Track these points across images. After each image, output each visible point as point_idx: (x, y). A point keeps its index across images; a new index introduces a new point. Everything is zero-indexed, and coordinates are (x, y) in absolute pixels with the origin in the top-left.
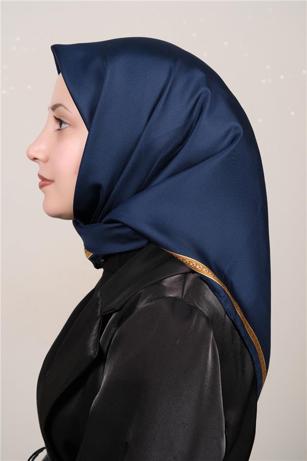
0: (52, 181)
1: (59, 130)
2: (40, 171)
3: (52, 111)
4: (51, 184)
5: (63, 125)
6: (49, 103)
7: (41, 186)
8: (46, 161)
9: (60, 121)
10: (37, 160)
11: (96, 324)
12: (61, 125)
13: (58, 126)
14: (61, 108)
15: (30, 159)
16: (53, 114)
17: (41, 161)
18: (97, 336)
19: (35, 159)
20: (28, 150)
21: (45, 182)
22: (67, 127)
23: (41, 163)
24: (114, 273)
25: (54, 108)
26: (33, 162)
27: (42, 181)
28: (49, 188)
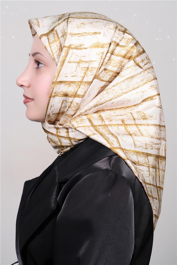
1: (37, 68)
7: (25, 103)
8: (29, 87)
9: (38, 63)
10: (23, 87)
12: (38, 65)
13: (36, 66)
15: (19, 86)
18: (56, 196)
19: (22, 86)
21: (27, 100)
24: (67, 156)
25: (34, 55)
27: (26, 99)
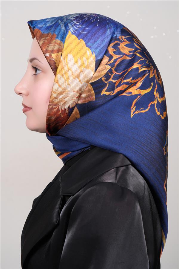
0: (31, 108)
2: (23, 102)
3: (30, 62)
4: (30, 110)
5: (38, 72)
6: (28, 57)
11: (58, 201)
14: (35, 61)
16: (30, 64)
17: (24, 95)
20: (15, 88)
22: (40, 73)
23: (24, 96)
26: (18, 95)
28: (29, 112)
